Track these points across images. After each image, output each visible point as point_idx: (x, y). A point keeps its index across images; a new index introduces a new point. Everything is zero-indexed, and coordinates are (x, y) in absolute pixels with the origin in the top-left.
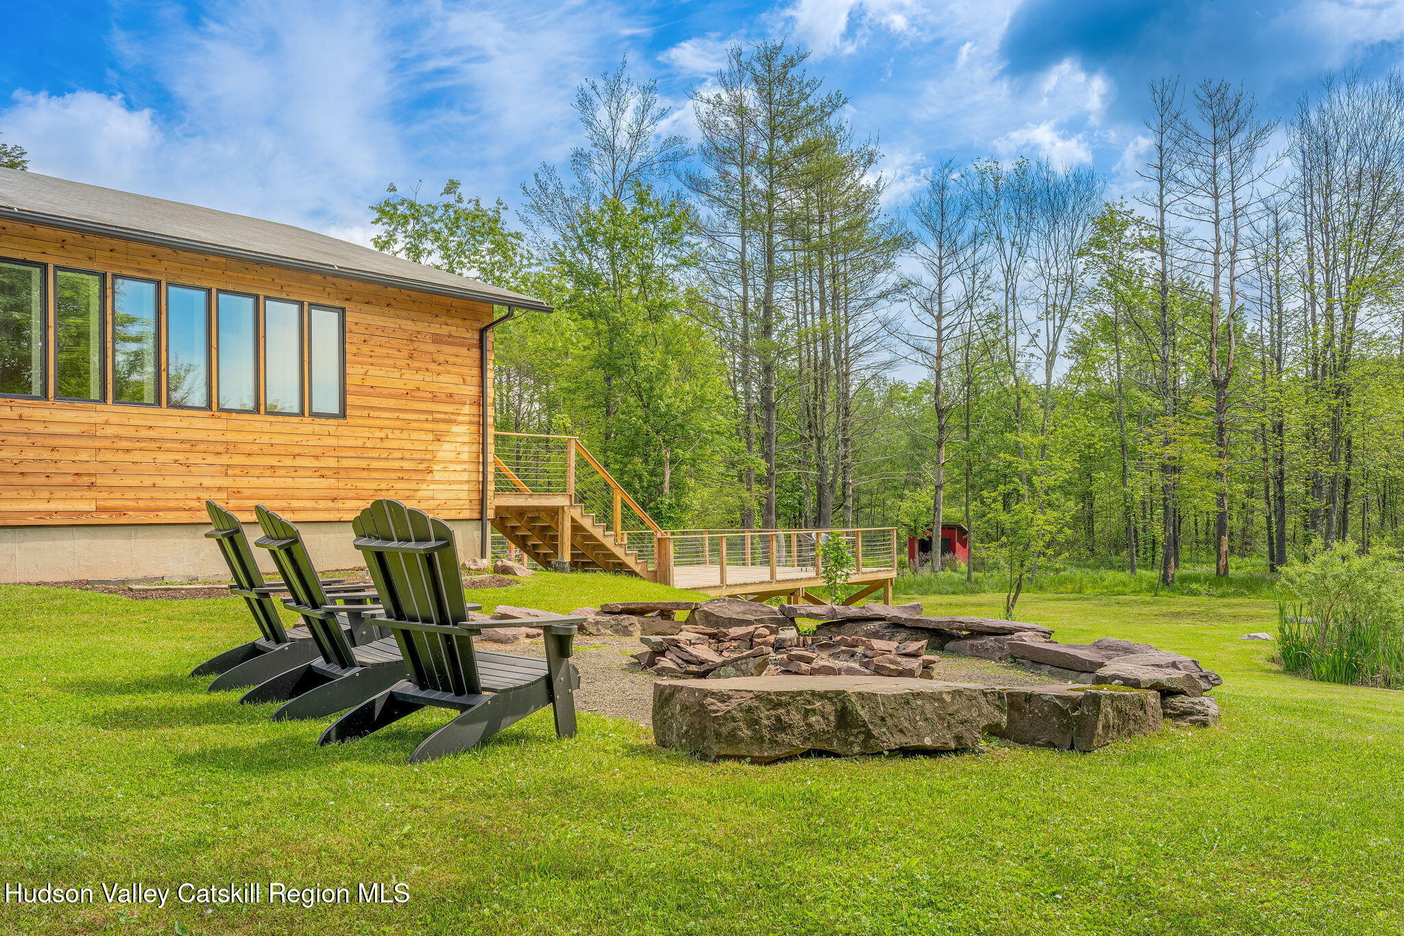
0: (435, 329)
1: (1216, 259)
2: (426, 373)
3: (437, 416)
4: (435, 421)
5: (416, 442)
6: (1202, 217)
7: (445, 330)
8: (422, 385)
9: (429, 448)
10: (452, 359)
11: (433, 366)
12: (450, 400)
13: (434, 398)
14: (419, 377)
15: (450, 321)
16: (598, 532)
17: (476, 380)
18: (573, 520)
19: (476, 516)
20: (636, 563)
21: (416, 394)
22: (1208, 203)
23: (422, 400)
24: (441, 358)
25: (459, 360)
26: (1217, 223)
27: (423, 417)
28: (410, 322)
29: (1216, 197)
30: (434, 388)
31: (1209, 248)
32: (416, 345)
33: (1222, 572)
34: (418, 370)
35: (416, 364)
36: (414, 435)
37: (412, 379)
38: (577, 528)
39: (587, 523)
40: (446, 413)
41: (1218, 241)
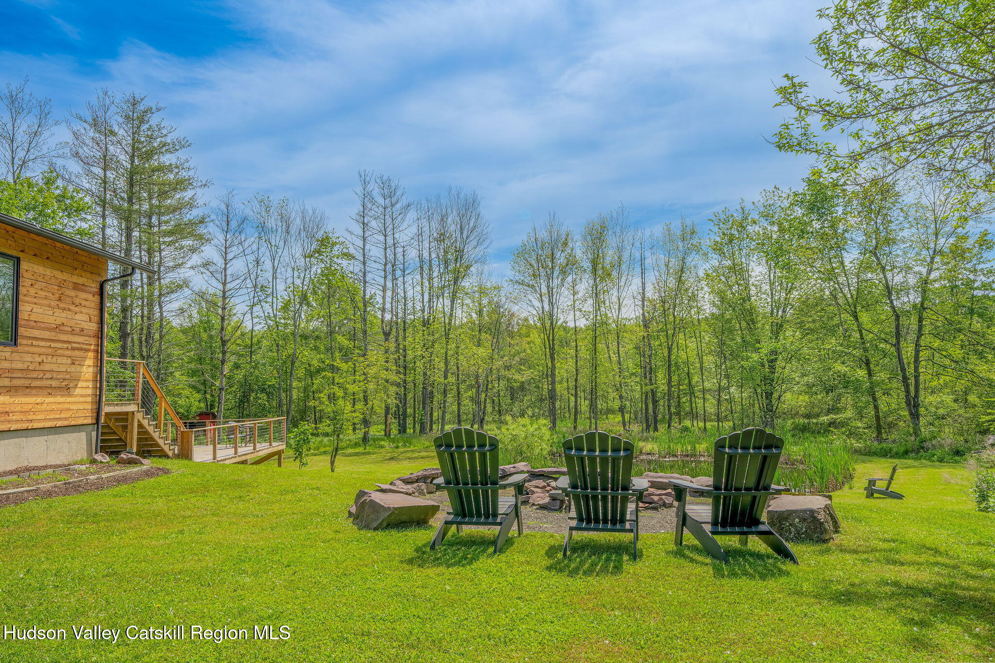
0: (75, 279)
1: (385, 268)
2: (69, 312)
3: (74, 345)
4: (73, 349)
5: (61, 366)
6: (379, 245)
7: (81, 281)
8: (65, 321)
9: (68, 370)
10: (84, 303)
11: (72, 307)
12: (82, 333)
13: (72, 332)
14: (64, 315)
15: (83, 274)
16: (151, 429)
17: (96, 319)
18: (139, 421)
19: (94, 421)
20: (170, 450)
21: (62, 328)
22: (382, 238)
23: (65, 332)
24: (77, 301)
25: (87, 304)
26: (385, 249)
27: (65, 346)
28: (60, 273)
29: (385, 236)
30: (72, 323)
31: (382, 262)
32: (63, 290)
33: (388, 434)
34: (64, 309)
35: (62, 305)
36: (60, 360)
37: (60, 317)
38: (140, 426)
39: (145, 423)
40: (79, 343)
41: (386, 258)
